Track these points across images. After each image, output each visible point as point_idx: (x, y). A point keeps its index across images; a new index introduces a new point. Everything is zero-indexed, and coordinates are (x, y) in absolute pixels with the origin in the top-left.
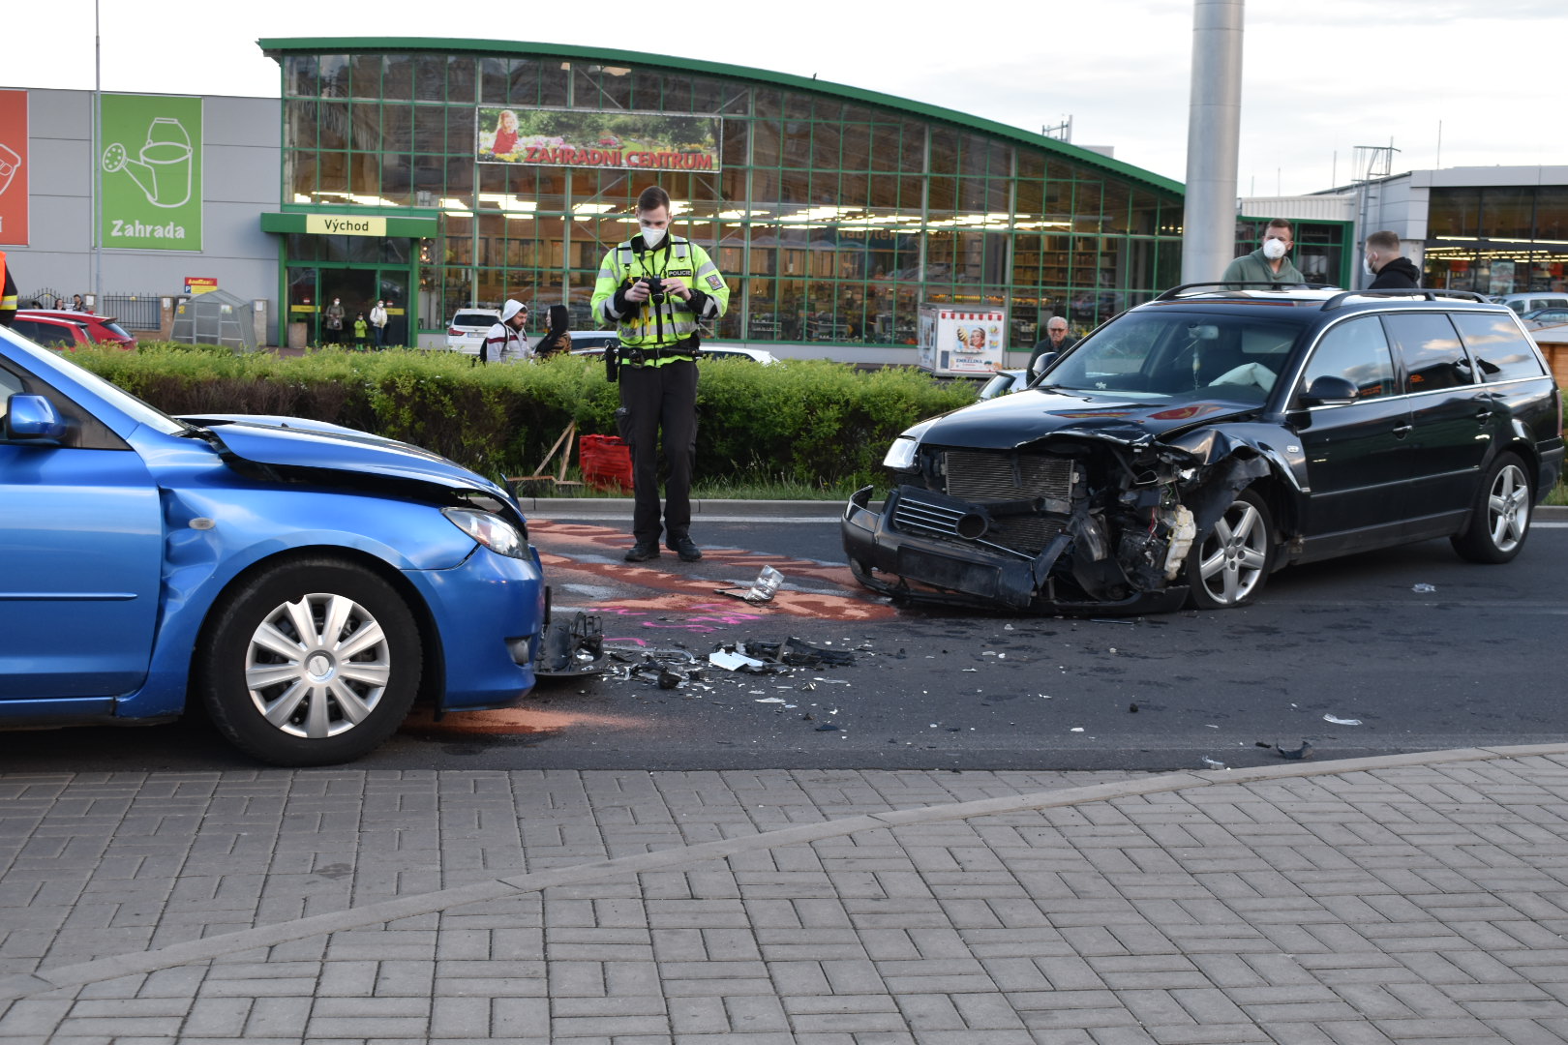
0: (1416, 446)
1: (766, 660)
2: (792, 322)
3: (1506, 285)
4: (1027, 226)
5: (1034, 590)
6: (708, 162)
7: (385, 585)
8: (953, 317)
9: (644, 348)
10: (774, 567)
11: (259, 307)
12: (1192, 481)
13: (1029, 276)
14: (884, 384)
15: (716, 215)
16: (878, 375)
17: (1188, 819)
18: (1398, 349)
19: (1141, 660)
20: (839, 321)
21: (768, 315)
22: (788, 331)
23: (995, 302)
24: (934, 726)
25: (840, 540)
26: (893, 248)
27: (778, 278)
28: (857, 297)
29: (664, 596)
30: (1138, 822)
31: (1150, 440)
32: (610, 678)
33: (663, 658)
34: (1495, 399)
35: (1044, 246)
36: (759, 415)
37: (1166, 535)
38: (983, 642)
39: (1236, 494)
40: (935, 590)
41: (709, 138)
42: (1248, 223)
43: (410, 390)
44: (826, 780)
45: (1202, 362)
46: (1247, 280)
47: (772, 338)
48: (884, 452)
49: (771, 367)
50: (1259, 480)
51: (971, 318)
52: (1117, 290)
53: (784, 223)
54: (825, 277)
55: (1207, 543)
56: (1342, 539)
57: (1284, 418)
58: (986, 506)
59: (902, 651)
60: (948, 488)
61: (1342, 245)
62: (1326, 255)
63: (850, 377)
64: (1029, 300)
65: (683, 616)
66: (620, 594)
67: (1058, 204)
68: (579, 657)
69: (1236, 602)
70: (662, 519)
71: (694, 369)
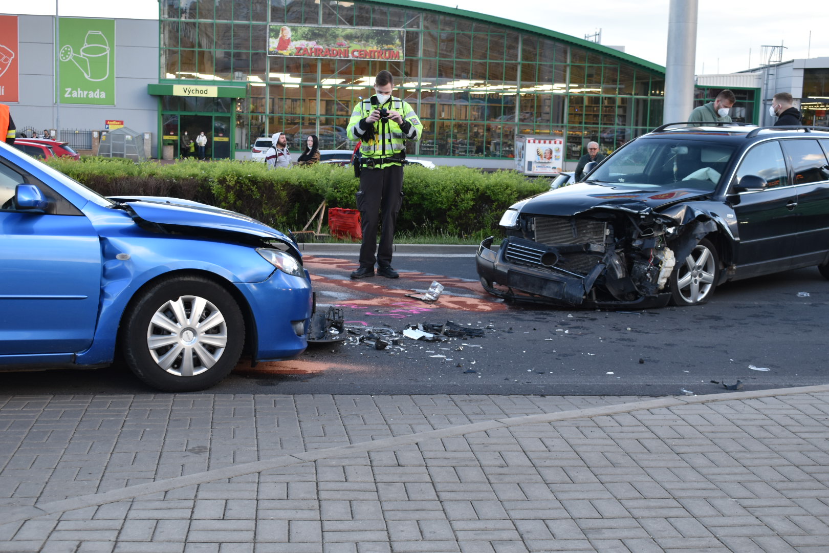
0: (799, 215)
1: (435, 334)
2: (444, 145)
4: (576, 91)
5: (584, 295)
6: (397, 56)
7: (224, 291)
8: (534, 142)
9: (375, 158)
10: (438, 282)
11: (147, 136)
12: (673, 234)
13: (577, 119)
14: (498, 180)
15: (402, 85)
16: (495, 174)
17: (674, 423)
18: (789, 160)
19: (644, 334)
20: (470, 144)
21: (430, 141)
22: (441, 150)
23: (558, 134)
24: (530, 371)
25: (475, 267)
26: (501, 104)
27: (436, 120)
28: (481, 131)
29: (377, 298)
30: (647, 425)
31: (649, 211)
32: (348, 343)
33: (378, 333)
35: (586, 102)
36: (429, 197)
37: (658, 264)
38: (556, 324)
39: (698, 241)
40: (528, 295)
41: (398, 42)
42: (701, 89)
43: (234, 183)
44: (470, 401)
45: (678, 167)
47: (433, 154)
48: (499, 218)
49: (434, 170)
50: (711, 233)
51: (545, 142)
52: (626, 127)
53: (440, 90)
54: (462, 120)
55: (682, 269)
56: (757, 267)
57: (725, 198)
58: (557, 248)
59: (511, 329)
60: (535, 238)
61: (754, 101)
62: (745, 107)
63: (479, 175)
64: (577, 133)
65: (388, 309)
66: (353, 297)
67: (594, 79)
68: (331, 332)
69: (698, 302)
70: (376, 255)
71: (402, 170)
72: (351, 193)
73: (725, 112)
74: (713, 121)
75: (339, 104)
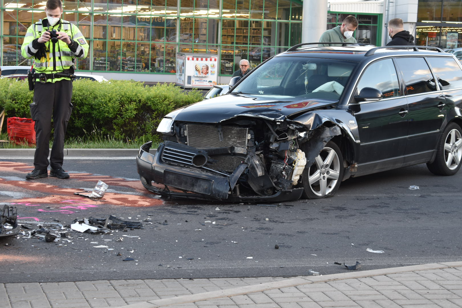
0: (411, 120)
1: (99, 227)
2: (115, 62)
3: (454, 44)
4: (228, 16)
5: (229, 191)
8: (193, 59)
9: (47, 73)
10: (104, 181)
12: (304, 138)
13: (229, 40)
14: (158, 92)
15: (77, 9)
16: (155, 88)
17: (301, 300)
18: (401, 74)
19: (280, 224)
20: (138, 61)
21: (103, 58)
22: (113, 66)
23: (213, 52)
24: (181, 257)
25: (136, 168)
26: (164, 26)
27: (108, 40)
28: (147, 50)
29: (49, 196)
30: (277, 302)
31: (284, 118)
32: (21, 237)
33: (48, 227)
34: (446, 97)
35: (237, 25)
36: (97, 107)
37: (292, 164)
38: (205, 216)
39: (325, 144)
40: (182, 192)
42: (333, 15)
44: (128, 285)
45: (309, 81)
46: (332, 42)
47: (105, 70)
48: (157, 125)
49: (103, 84)
50: (336, 136)
51: (202, 60)
52: (271, 47)
53: (111, 14)
54: (131, 40)
55: (312, 168)
56: (375, 165)
57: (348, 107)
58: (206, 151)
59: (166, 221)
60: (188, 142)
61: (378, 25)
62: (370, 29)
63: (141, 89)
64: (229, 51)
65: (58, 206)
66: (27, 195)
67: (243, 5)
68: (5, 227)
69: (326, 195)
70: (49, 158)
71: (71, 84)
72: (28, 104)
73: (349, 34)
74: (340, 42)
75: (21, 26)
